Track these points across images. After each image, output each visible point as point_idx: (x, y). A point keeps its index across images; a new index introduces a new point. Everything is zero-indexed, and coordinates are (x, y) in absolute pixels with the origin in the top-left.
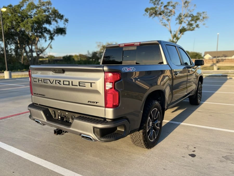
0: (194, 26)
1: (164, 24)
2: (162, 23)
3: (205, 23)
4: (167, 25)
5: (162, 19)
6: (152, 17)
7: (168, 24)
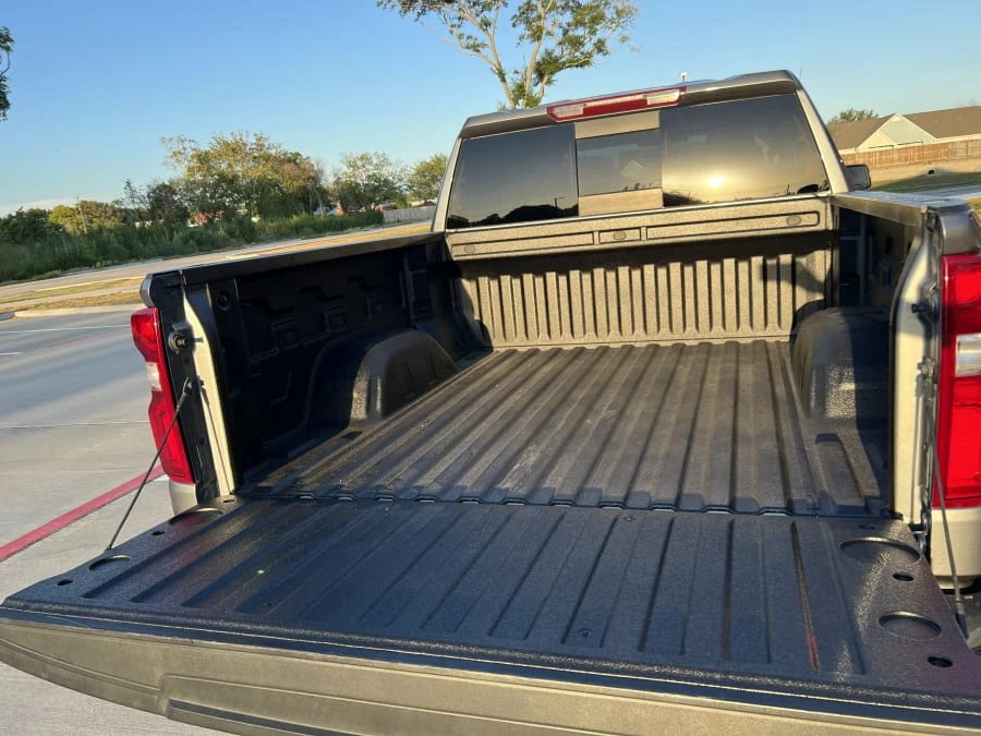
0: (589, 47)
1: (471, 42)
2: (460, 36)
3: (626, 33)
4: (484, 45)
5: (456, 22)
6: (412, 15)
7: (487, 42)
